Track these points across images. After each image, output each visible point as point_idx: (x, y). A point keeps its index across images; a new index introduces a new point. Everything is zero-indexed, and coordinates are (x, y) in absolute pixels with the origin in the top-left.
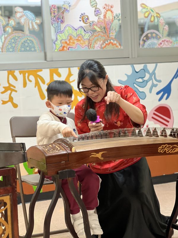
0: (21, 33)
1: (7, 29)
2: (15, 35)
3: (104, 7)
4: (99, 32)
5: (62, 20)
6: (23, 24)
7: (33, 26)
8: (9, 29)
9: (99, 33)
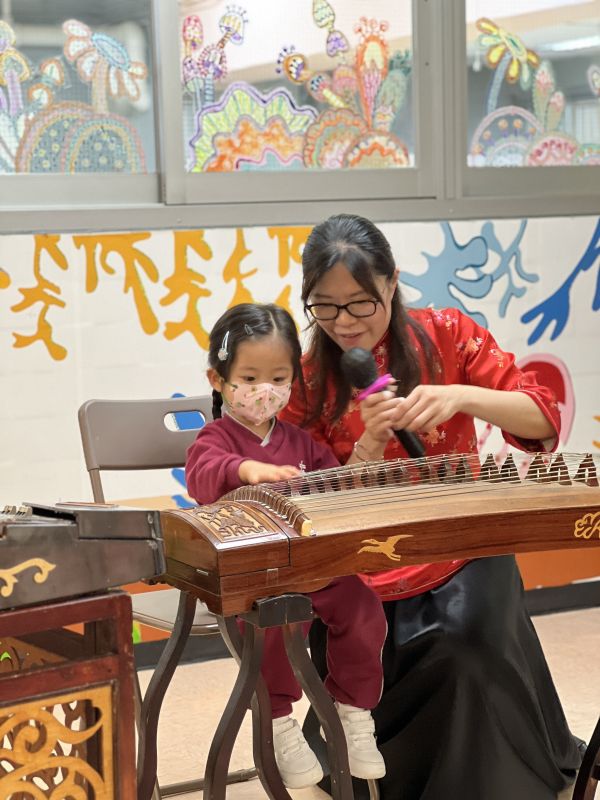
0: (82, 107)
1: (36, 94)
2: (61, 113)
3: (358, 27)
4: (339, 109)
5: (217, 69)
6: (88, 80)
7: (121, 84)
8: (42, 93)
9: (339, 114)
